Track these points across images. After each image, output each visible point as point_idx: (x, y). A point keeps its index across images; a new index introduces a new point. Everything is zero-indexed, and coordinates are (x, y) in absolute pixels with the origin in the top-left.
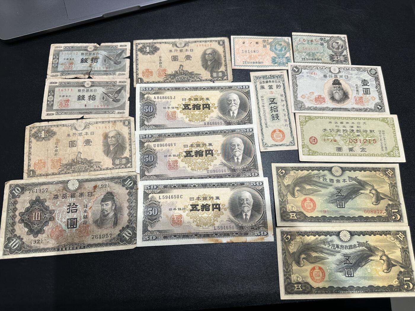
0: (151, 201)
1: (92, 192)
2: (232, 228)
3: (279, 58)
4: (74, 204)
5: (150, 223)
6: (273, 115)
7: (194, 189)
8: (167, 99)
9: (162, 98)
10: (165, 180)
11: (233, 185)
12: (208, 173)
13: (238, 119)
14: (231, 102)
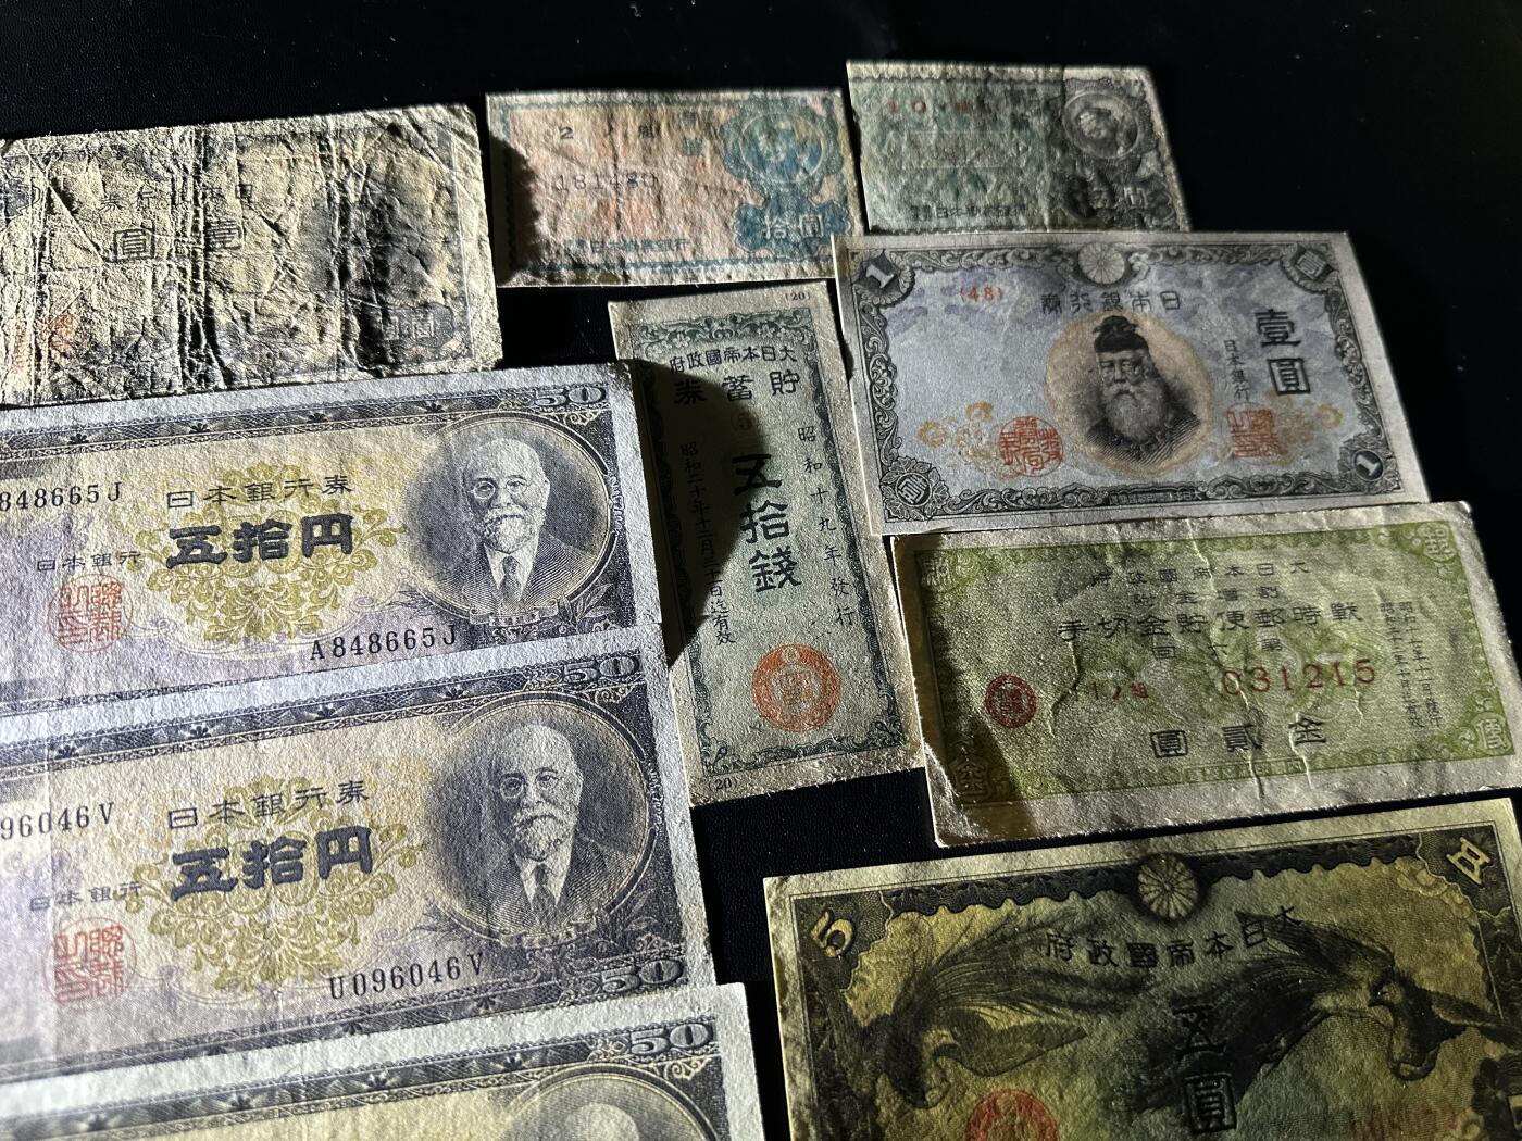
3: (780, 211)
7: (237, 1126)
8: (66, 502)
9: (30, 498)
10: (29, 1079)
11: (512, 1066)
12: (337, 994)
13: (543, 604)
14: (496, 495)
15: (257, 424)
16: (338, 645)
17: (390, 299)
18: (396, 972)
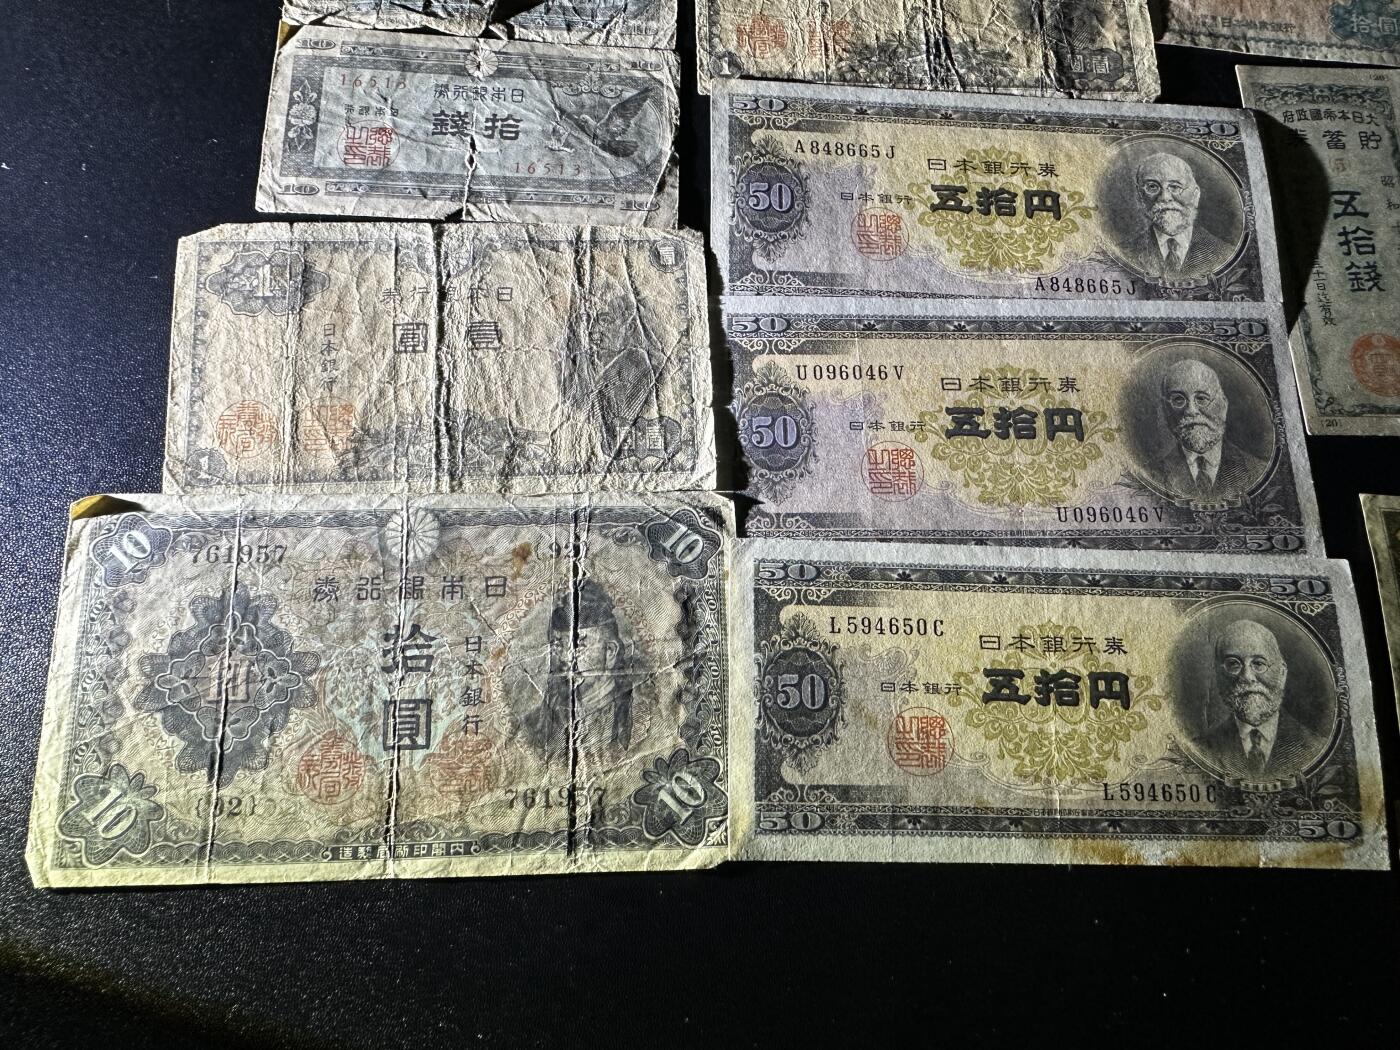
0: (793, 639)
1: (505, 579)
2: (1187, 792)
3: (1364, 12)
4: (416, 629)
5: (791, 749)
6: (1354, 270)
7: (999, 594)
8: (857, 154)
9: (833, 148)
10: (856, 540)
11: (1188, 586)
12: (1063, 519)
13: (1196, 275)
14: (1161, 194)
15: (990, 119)
16: (1054, 282)
17: (1076, 43)
18: (1104, 510)
